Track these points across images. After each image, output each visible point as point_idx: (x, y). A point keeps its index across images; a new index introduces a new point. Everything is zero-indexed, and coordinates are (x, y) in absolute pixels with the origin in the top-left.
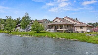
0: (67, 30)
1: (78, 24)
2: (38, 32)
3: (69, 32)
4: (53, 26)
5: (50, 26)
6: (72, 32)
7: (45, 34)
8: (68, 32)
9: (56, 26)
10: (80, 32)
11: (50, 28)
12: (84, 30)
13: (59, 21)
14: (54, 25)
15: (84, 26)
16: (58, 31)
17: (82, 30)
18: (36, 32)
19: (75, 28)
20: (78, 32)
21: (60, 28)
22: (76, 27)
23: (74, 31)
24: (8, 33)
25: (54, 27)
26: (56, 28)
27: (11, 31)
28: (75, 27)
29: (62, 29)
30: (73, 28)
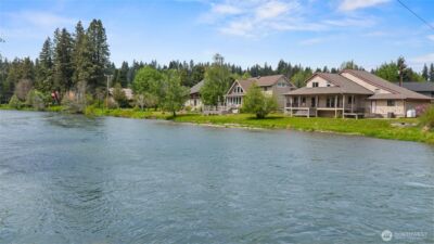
0: (346, 111)
1: (382, 91)
2: (260, 117)
3: (353, 117)
4: (304, 98)
5: (295, 97)
6: (361, 117)
7: (281, 120)
8: (349, 116)
9: (313, 100)
10: (386, 118)
11: (295, 104)
12: (399, 110)
13: (323, 83)
14: (308, 96)
15: (398, 100)
16: (321, 114)
17: (391, 109)
18: (255, 115)
19: (374, 103)
20: (380, 116)
21: (328, 106)
22: (376, 100)
23: (366, 115)
24: (168, 119)
25: (309, 102)
26: (313, 105)
27: (177, 113)
28: (372, 100)
29: (333, 106)
30: (368, 105)
